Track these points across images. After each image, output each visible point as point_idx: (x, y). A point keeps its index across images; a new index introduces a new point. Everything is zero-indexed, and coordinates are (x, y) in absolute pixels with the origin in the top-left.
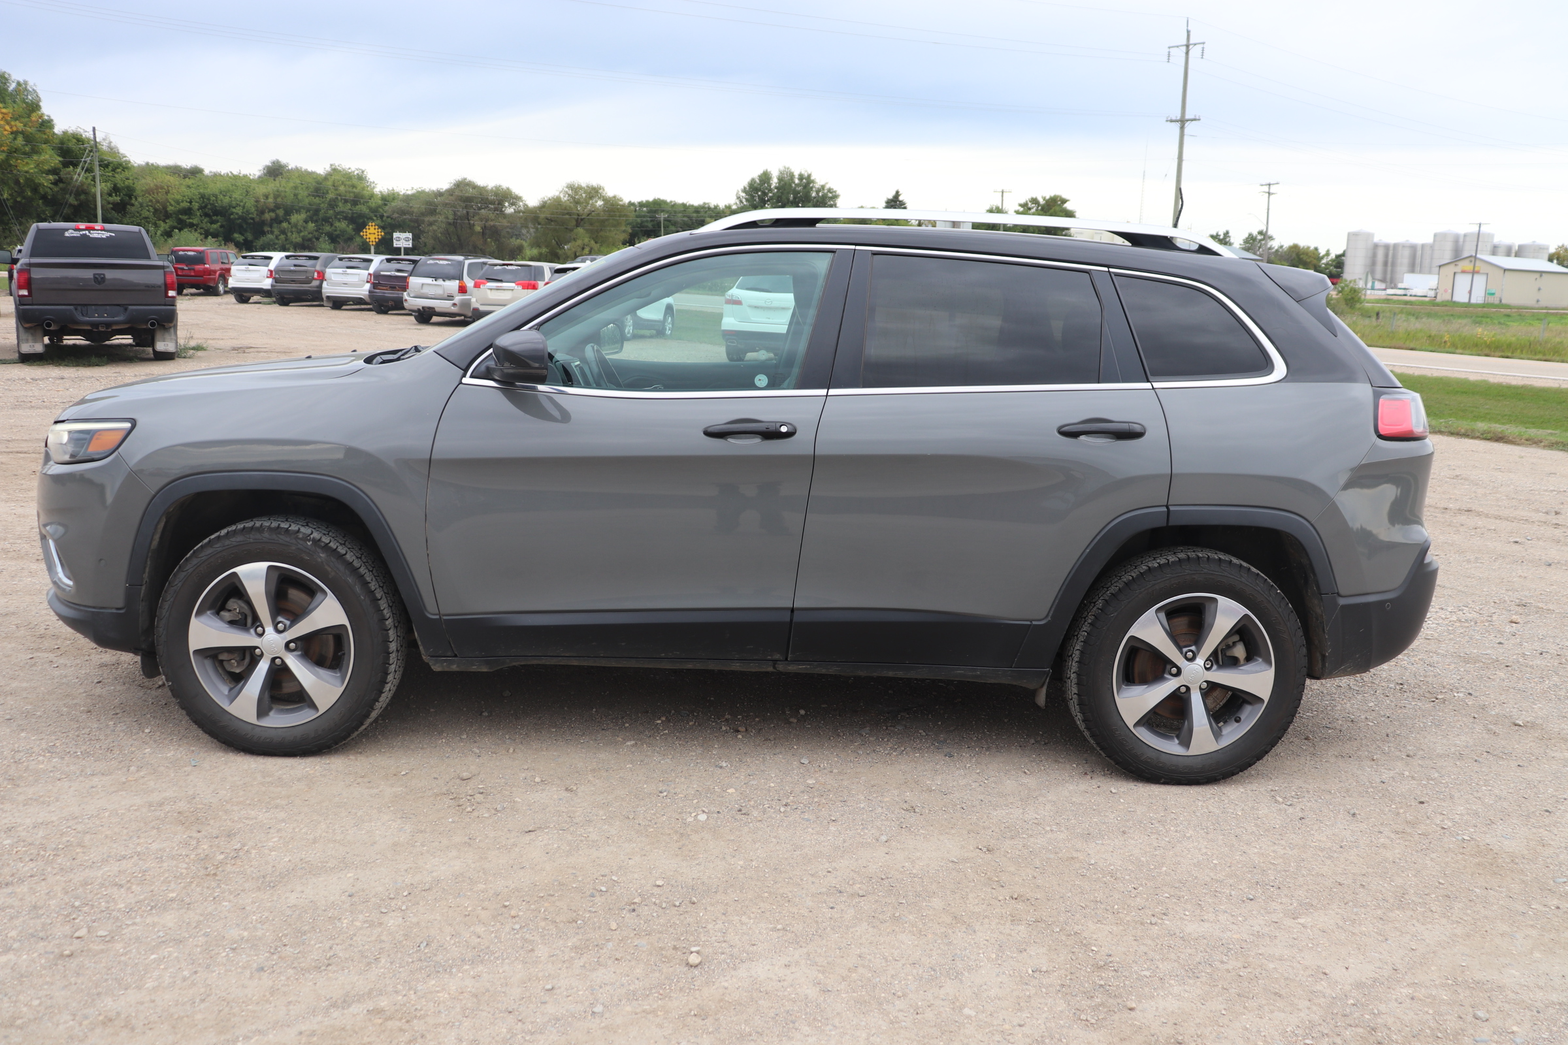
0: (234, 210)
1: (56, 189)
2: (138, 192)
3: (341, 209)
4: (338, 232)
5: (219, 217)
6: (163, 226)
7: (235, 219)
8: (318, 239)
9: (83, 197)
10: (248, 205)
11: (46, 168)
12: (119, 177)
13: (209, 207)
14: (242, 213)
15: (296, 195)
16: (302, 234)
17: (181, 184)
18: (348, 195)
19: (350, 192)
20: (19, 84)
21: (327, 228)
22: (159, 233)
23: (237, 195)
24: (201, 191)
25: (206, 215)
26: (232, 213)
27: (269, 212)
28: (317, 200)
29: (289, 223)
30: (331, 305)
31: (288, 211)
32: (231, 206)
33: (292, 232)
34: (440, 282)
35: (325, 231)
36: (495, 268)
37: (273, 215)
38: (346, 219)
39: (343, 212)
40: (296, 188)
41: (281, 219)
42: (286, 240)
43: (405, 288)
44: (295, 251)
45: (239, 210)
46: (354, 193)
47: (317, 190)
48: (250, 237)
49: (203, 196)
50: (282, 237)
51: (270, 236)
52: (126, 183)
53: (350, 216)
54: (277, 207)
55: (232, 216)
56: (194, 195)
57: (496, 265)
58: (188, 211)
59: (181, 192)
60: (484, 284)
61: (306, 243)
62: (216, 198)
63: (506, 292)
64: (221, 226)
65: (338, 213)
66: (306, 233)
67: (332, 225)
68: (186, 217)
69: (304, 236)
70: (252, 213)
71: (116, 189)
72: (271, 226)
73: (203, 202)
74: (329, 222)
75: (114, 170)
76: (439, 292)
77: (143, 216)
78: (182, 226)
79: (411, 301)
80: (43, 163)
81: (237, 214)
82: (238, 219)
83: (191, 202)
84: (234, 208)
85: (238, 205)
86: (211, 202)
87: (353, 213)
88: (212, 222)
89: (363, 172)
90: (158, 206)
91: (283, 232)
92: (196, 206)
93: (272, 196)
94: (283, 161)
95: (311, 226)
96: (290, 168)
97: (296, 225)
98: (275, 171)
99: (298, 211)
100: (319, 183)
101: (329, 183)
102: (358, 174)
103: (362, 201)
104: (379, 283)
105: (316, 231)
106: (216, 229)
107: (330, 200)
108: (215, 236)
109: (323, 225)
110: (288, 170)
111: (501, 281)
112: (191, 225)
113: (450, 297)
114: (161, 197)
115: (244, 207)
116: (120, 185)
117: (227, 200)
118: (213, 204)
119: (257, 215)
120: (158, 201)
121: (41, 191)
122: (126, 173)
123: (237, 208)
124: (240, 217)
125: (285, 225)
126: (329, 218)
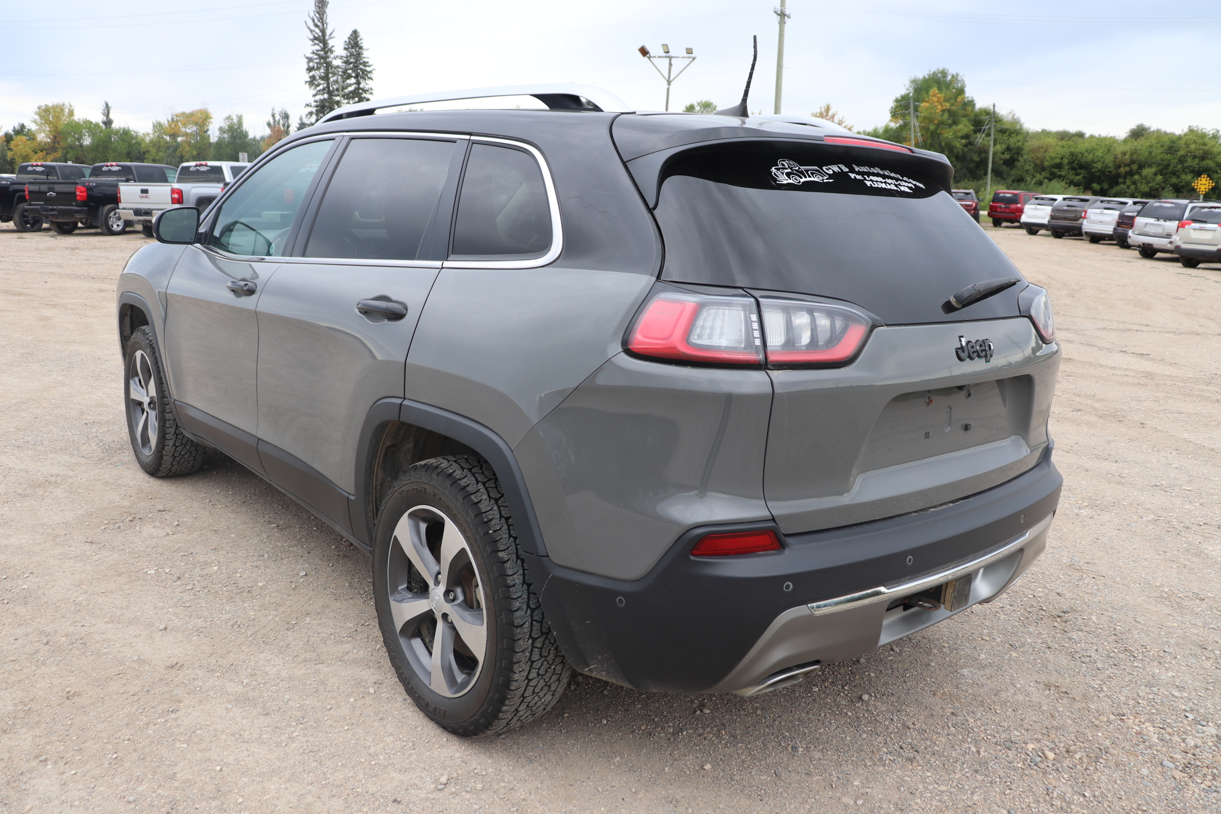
0: (1095, 165)
1: (965, 149)
2: (1025, 151)
3: (1190, 164)
4: (1183, 184)
5: (1083, 170)
6: (1039, 177)
7: (1096, 172)
8: (1163, 189)
9: (983, 155)
10: (1107, 161)
11: (960, 134)
12: (1012, 141)
13: (1076, 162)
14: (1102, 167)
15: (1150, 153)
16: (1150, 185)
17: (1057, 145)
18: (1197, 152)
19: (1199, 149)
20: (953, 76)
21: (1174, 180)
22: (1034, 181)
23: (1099, 153)
24: (1072, 150)
25: (1073, 169)
26: (1093, 168)
27: (1124, 167)
28: (1169, 157)
29: (1141, 176)
30: (1089, 239)
31: (1141, 167)
32: (1093, 162)
33: (1141, 183)
34: (1161, 222)
35: (1171, 183)
36: (1204, 210)
37: (1127, 169)
38: (1192, 173)
39: (1191, 166)
40: (1151, 146)
41: (1135, 172)
42: (1136, 189)
43: (1132, 226)
44: (1142, 198)
45: (1099, 165)
46: (1204, 150)
47: (1170, 148)
48: (1106, 186)
49: (1072, 154)
50: (1133, 187)
51: (1123, 186)
52: (1017, 144)
53: (1196, 169)
54: (1133, 162)
55: (1093, 170)
56: (1066, 153)
57: (1204, 208)
58: (1059, 166)
59: (1057, 151)
60: (1189, 224)
61: (1153, 193)
62: (1083, 155)
63: (1208, 232)
64: (1084, 178)
65: (1186, 168)
66: (1154, 184)
67: (1178, 177)
68: (1057, 170)
69: (1152, 186)
70: (1110, 168)
71: (1008, 149)
72: (1125, 178)
73: (1072, 159)
74: (1176, 175)
75: (1010, 135)
76: (1159, 231)
77: (1026, 169)
78: (1052, 177)
79: (1134, 237)
80: (959, 131)
81: (1097, 168)
82: (1098, 172)
83: (1062, 159)
84: (1095, 163)
85: (1099, 161)
86: (1078, 158)
87: (1200, 168)
88: (1077, 174)
89: (1218, 132)
90: (1038, 162)
91: (1134, 183)
92: (1065, 161)
93: (1129, 153)
94: (1147, 124)
95: (1159, 178)
96: (1152, 130)
97: (1146, 178)
98: (1138, 133)
99: (1150, 166)
100: (1173, 142)
101: (1182, 142)
102: (1213, 134)
103: (1210, 157)
104: (1122, 222)
105: (1163, 182)
106: (1079, 180)
107: (1180, 157)
108: (1076, 185)
109: (1171, 177)
110: (1150, 132)
111: (1205, 222)
112: (1060, 177)
113: (1168, 236)
114: (1040, 155)
115: (1103, 163)
116: (1013, 145)
117: (1090, 157)
118: (1080, 160)
119: (1114, 169)
120: (1038, 158)
121: (955, 151)
122: (1019, 137)
123: (1098, 163)
124: (1100, 171)
125: (1136, 177)
126: (1178, 172)
